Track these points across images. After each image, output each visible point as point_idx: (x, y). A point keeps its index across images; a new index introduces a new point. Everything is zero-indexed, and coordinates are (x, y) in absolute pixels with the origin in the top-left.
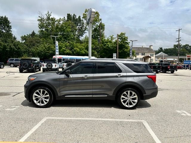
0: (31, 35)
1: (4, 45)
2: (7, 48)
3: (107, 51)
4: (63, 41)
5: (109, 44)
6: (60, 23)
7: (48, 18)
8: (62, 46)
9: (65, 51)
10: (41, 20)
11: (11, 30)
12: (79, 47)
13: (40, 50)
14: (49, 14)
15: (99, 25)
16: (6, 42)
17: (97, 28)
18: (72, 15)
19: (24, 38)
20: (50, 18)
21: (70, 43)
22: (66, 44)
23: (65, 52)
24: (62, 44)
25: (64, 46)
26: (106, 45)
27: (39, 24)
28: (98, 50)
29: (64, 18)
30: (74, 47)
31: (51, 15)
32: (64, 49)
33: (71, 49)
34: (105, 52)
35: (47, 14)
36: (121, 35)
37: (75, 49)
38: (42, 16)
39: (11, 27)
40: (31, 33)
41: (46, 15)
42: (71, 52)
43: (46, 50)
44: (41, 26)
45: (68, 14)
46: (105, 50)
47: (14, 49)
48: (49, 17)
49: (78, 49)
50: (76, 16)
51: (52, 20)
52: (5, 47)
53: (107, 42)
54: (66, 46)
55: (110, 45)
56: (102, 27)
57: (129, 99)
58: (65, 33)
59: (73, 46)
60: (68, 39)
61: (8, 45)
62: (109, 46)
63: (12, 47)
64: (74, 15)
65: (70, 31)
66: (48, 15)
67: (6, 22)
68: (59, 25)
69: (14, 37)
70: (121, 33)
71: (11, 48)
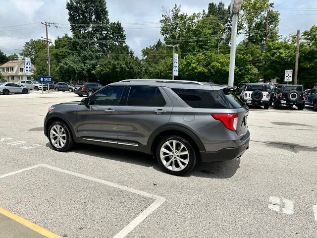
0: (155, 46)
1: (113, 64)
2: (117, 68)
3: (278, 66)
4: (196, 52)
5: (281, 51)
6: (193, 21)
7: (176, 17)
8: (192, 61)
9: (196, 69)
10: (165, 21)
11: (125, 40)
12: (221, 60)
13: (159, 70)
14: (177, 9)
15: (266, 15)
16: (117, 59)
17: (262, 21)
18: (218, 4)
19: (146, 52)
20: (179, 15)
21: (206, 55)
22: (198, 58)
23: (195, 71)
24: (192, 58)
25: (194, 61)
26: (275, 53)
27: (161, 27)
28: (260, 64)
29: (204, 11)
30: (212, 62)
31: (179, 11)
32: (194, 65)
33: (206, 66)
34: (274, 69)
35: (174, 10)
36: (311, 30)
37: (214, 63)
38: (167, 15)
39: (125, 36)
40: (156, 43)
41: (172, 11)
42: (206, 70)
43: (167, 69)
44: (165, 31)
45: (210, 4)
46: (274, 65)
47: (125, 70)
48: (177, 14)
49: (218, 64)
50: (223, 5)
51: (181, 19)
52: (114, 67)
53: (280, 48)
54: (198, 61)
55: (284, 53)
56: (273, 18)
57: (174, 156)
58: (201, 39)
59: (211, 59)
60: (204, 48)
61: (118, 64)
62: (282, 55)
63: (122, 66)
64: (220, 4)
65: (209, 33)
66: (175, 12)
67: (119, 30)
68: (192, 26)
69: (131, 51)
70: (313, 28)
71: (122, 68)
